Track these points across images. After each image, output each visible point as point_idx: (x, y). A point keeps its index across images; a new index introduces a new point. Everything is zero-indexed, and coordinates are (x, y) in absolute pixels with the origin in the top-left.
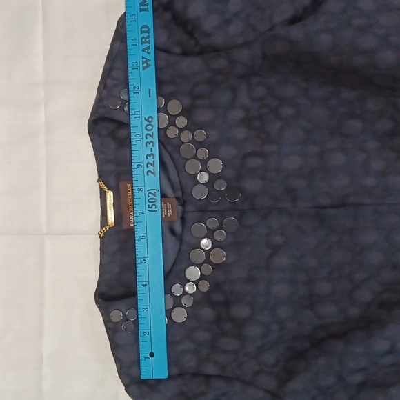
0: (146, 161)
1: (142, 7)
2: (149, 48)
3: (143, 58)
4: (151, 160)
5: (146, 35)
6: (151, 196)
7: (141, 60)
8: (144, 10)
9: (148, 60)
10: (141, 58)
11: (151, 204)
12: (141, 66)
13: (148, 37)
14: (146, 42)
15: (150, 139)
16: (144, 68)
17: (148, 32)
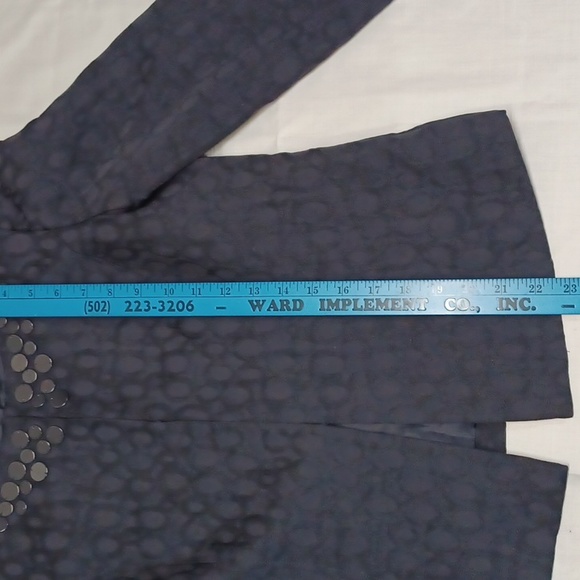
0: (142, 301)
1: (326, 302)
2: (276, 309)
3: (264, 301)
4: (143, 306)
5: (291, 306)
6: (102, 305)
7: (261, 299)
8: (322, 304)
9: (260, 307)
10: (264, 298)
11: (93, 304)
12: (254, 299)
13: (289, 309)
14: (282, 305)
15: (167, 306)
16: (251, 302)
17: (295, 309)
